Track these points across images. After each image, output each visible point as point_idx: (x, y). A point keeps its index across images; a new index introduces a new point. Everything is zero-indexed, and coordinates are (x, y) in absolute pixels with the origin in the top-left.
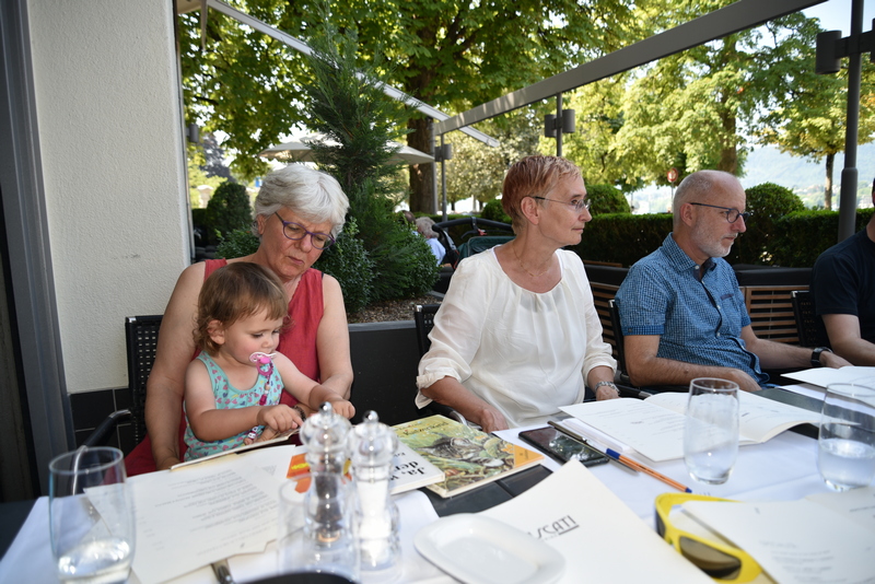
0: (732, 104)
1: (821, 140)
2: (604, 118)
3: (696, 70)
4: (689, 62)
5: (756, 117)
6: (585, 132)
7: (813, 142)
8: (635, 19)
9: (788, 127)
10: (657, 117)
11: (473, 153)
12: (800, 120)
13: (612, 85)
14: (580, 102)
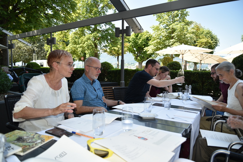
0: (97, 42)
1: (116, 52)
2: (64, 41)
3: (88, 32)
4: (86, 30)
5: (102, 45)
6: (59, 44)
7: (114, 53)
8: (72, 16)
9: (109, 49)
10: (78, 43)
11: (22, 47)
12: (112, 47)
13: (66, 32)
14: (57, 35)
